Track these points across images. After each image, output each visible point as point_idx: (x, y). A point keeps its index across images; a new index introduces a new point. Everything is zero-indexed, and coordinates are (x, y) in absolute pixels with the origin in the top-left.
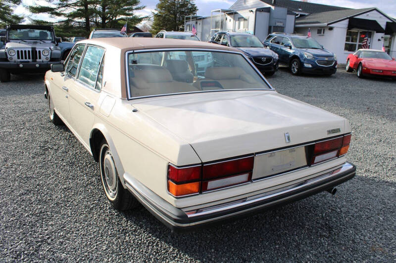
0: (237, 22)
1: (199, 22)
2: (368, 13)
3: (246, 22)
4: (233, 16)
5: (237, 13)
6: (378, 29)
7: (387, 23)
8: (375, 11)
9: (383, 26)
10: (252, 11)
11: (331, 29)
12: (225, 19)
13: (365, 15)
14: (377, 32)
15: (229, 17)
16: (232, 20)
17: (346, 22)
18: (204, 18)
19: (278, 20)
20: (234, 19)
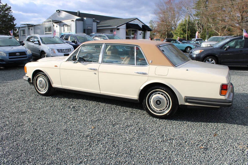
0: (62, 28)
1: (31, 28)
2: (134, 21)
3: (69, 27)
4: (59, 24)
5: (62, 22)
6: (140, 29)
7: (142, 25)
8: (137, 20)
9: (141, 26)
10: (73, 21)
11: (118, 29)
12: (53, 26)
13: (133, 21)
14: (139, 30)
15: (55, 25)
16: (58, 26)
17: (125, 25)
18: (35, 25)
19: (89, 25)
20: (60, 26)
